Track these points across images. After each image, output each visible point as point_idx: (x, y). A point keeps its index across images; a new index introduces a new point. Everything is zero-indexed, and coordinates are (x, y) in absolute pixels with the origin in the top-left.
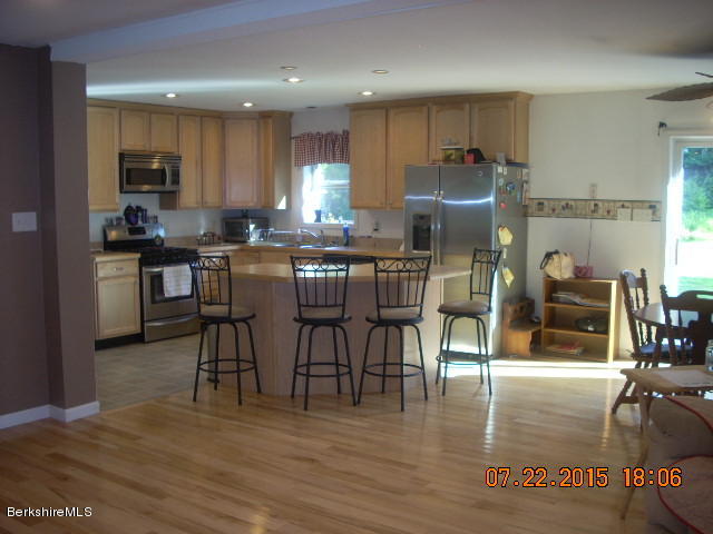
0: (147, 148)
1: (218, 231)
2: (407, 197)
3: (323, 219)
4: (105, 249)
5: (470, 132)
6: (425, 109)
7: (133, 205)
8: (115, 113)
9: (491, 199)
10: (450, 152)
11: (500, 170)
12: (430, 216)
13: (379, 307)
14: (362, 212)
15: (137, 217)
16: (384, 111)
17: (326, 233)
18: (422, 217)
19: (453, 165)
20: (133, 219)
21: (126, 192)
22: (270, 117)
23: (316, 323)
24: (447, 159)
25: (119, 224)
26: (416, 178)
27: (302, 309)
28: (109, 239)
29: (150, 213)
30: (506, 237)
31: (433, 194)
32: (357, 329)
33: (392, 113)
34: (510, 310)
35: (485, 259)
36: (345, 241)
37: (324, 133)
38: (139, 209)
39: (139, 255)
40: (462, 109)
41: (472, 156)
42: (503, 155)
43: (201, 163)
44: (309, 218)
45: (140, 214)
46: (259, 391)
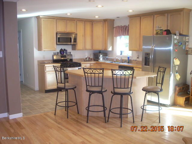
0: (66, 31)
1: (92, 57)
2: (143, 47)
3: (123, 54)
4: (53, 62)
5: (167, 24)
6: (153, 16)
7: (63, 49)
8: (55, 20)
9: (171, 48)
10: (158, 31)
11: (175, 37)
12: (150, 54)
13: (114, 88)
14: (134, 52)
15: (64, 52)
16: (140, 18)
17: (123, 58)
18: (148, 54)
19: (159, 35)
20: (62, 53)
21: (59, 45)
22: (106, 21)
23: (93, 92)
24: (157, 34)
25: (57, 54)
26: (146, 40)
27: (88, 87)
28: (54, 59)
29: (68, 51)
30: (177, 62)
31: (151, 46)
32: (108, 95)
33: (142, 18)
34: (178, 89)
35: (162, 71)
36: (128, 61)
37: (123, 26)
38: (65, 50)
39: (60, 64)
40: (165, 16)
41: (166, 32)
42: (178, 32)
43: (84, 36)
44: (118, 53)
45: (65, 51)
46: (78, 113)
